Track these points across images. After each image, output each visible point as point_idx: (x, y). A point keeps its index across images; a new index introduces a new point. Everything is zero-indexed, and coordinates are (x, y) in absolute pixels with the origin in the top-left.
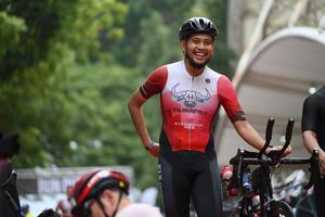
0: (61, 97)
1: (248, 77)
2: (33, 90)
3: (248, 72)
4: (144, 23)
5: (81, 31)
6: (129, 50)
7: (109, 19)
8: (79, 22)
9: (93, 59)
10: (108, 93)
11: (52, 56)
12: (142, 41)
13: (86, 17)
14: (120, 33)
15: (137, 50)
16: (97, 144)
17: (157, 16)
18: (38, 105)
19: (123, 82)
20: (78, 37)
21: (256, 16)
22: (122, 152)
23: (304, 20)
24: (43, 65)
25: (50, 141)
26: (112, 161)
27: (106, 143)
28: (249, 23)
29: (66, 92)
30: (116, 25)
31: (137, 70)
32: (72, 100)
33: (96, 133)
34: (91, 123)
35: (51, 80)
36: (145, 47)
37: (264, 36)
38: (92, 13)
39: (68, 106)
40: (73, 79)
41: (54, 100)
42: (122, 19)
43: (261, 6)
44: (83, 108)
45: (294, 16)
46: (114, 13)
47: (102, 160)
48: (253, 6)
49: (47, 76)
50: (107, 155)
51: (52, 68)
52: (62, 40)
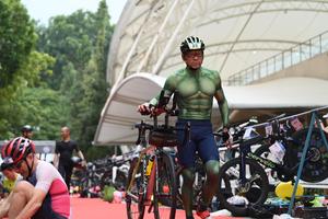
0: (19, 104)
1: (115, 97)
2: (5, 100)
3: (116, 94)
4: (64, 68)
5: (31, 70)
6: (55, 81)
7: (46, 65)
8: (30, 66)
9: (37, 85)
10: (44, 103)
11: (15, 82)
12: (63, 77)
13: (34, 63)
14: (51, 72)
15: (60, 81)
16: (38, 129)
17: (70, 64)
18: (7, 107)
19: (52, 98)
20: (29, 73)
21: (121, 66)
22: (50, 133)
23: (145, 69)
24: (10, 87)
25: (13, 127)
26: (45, 137)
27: (42, 128)
28: (117, 70)
29: (22, 102)
30: (49, 68)
31: (60, 92)
32: (25, 106)
33: (37, 123)
34: (35, 118)
35: (15, 95)
36: (64, 80)
37: (125, 77)
38: (37, 61)
39: (23, 108)
40: (26, 95)
41: (15, 106)
42: (52, 65)
43: (124, 60)
44: (30, 109)
45: (140, 67)
46: (48, 62)
47: (40, 137)
48: (120, 61)
49: (12, 93)
50: (43, 134)
51: (15, 89)
52: (21, 75)
